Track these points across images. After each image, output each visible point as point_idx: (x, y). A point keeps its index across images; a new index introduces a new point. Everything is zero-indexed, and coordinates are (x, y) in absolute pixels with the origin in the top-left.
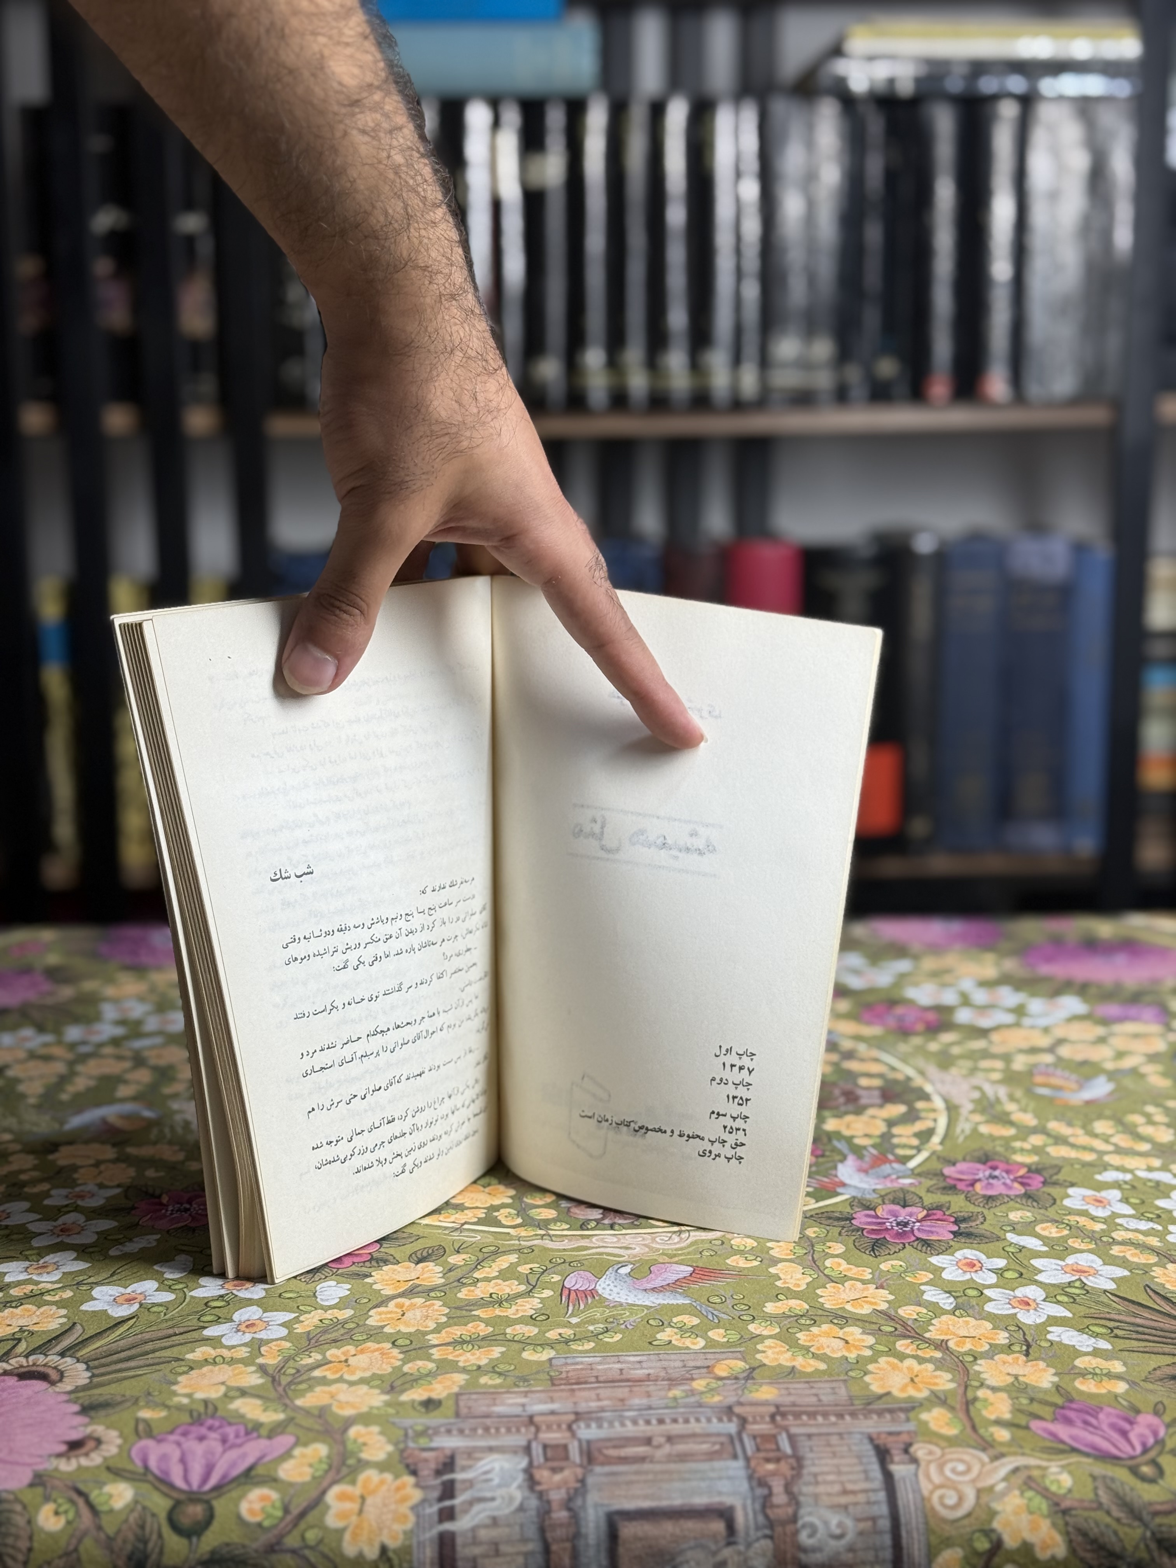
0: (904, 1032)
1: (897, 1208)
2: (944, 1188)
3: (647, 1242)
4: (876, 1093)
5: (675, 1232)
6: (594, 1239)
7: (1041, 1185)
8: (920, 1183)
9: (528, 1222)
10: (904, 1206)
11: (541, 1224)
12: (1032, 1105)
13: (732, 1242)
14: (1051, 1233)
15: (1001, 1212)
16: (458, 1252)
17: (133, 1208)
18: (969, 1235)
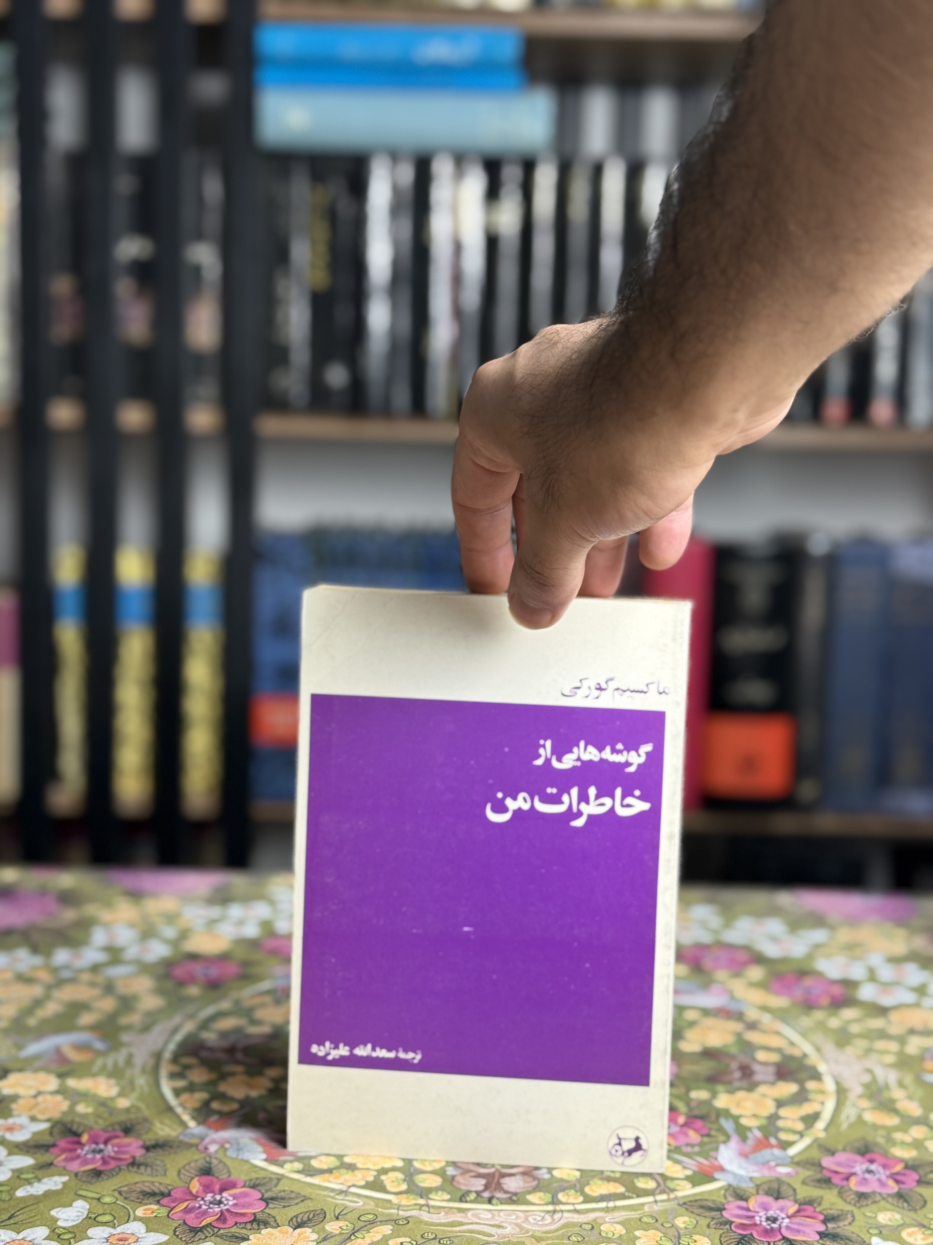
0: (809, 1005)
1: (769, 1200)
2: (819, 1181)
3: (519, 1221)
4: (771, 1070)
5: (548, 1212)
6: (470, 1214)
7: (915, 1184)
8: (797, 1173)
9: (414, 1190)
10: (777, 1199)
11: (424, 1193)
12: (920, 1093)
13: (602, 1228)
14: (916, 1240)
15: (870, 1212)
16: (337, 1218)
17: (54, 1145)
18: (834, 1237)
